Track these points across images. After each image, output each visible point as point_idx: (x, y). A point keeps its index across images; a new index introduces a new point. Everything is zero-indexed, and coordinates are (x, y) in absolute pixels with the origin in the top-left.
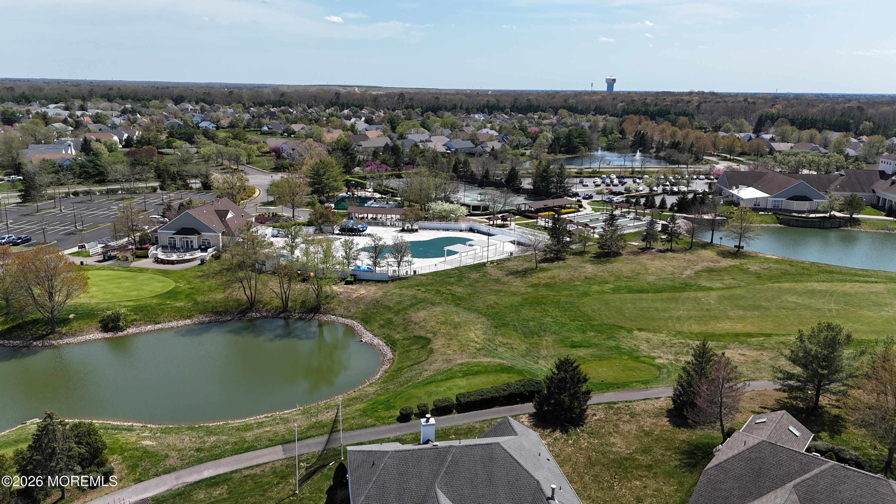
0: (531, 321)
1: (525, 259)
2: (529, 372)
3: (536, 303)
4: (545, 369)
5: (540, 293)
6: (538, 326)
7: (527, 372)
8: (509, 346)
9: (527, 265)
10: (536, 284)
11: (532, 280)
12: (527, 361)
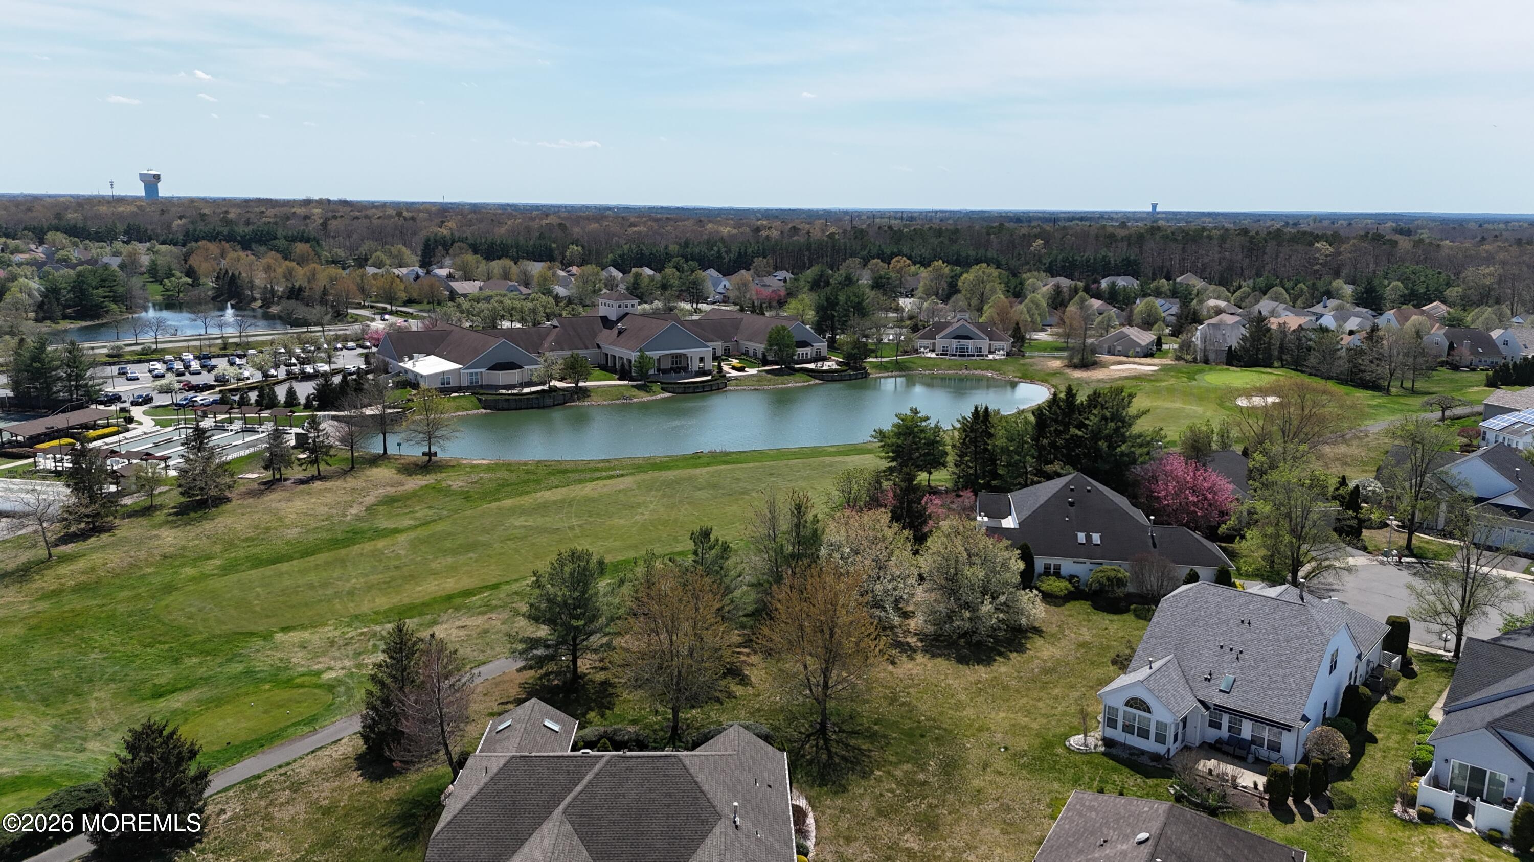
0: (55, 669)
1: (19, 543)
2: (67, 775)
3: (61, 630)
4: (103, 758)
5: (67, 608)
6: (73, 676)
7: (62, 776)
8: (10, 734)
9: (25, 557)
10: (53, 591)
11: (44, 584)
12: (59, 753)
